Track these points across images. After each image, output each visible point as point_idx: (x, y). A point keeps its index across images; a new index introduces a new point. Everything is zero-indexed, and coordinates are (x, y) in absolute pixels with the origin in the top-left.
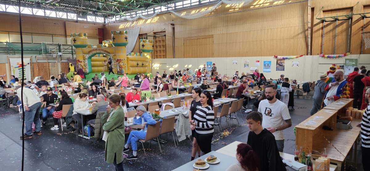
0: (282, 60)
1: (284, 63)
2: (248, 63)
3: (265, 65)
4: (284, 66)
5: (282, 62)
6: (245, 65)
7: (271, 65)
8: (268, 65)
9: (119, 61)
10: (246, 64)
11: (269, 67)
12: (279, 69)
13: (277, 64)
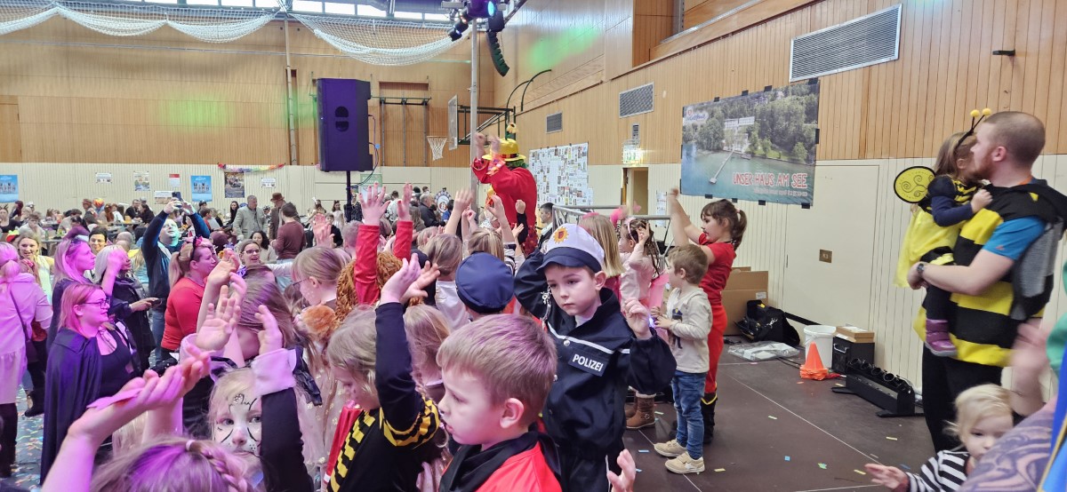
0: (236, 173)
1: (242, 180)
2: (146, 179)
3: (195, 185)
4: (243, 187)
5: (237, 178)
6: (137, 184)
7: (210, 184)
8: (203, 185)
10: (140, 183)
11: (206, 190)
12: (231, 194)
13: (226, 182)
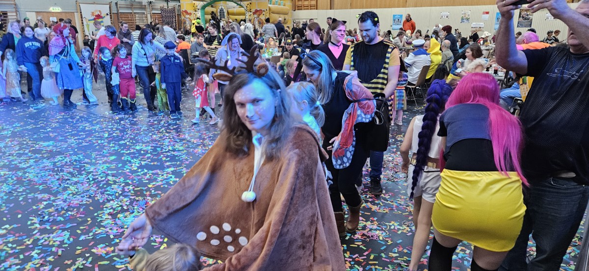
1: (532, 15)
2: (469, 15)
4: (531, 20)
5: (528, 13)
6: (462, 19)
9: (258, 13)
10: (464, 18)
12: (522, 25)
13: (520, 17)
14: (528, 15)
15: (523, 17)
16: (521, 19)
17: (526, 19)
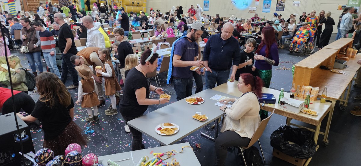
1: (285, 2)
2: (247, 2)
3: (265, 5)
4: (284, 6)
7: (270, 4)
8: (268, 5)
10: (245, 3)
11: (268, 7)
12: (278, 9)
13: (277, 3)
14: (282, 2)
15: (279, 4)
16: (278, 5)
17: (281, 5)
